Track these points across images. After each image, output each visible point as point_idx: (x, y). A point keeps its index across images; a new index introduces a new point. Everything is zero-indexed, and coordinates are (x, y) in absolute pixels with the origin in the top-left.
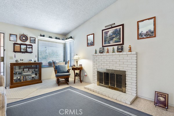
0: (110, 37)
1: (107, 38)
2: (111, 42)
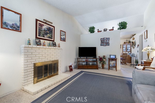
0: (44, 31)
1: (42, 30)
2: (45, 36)
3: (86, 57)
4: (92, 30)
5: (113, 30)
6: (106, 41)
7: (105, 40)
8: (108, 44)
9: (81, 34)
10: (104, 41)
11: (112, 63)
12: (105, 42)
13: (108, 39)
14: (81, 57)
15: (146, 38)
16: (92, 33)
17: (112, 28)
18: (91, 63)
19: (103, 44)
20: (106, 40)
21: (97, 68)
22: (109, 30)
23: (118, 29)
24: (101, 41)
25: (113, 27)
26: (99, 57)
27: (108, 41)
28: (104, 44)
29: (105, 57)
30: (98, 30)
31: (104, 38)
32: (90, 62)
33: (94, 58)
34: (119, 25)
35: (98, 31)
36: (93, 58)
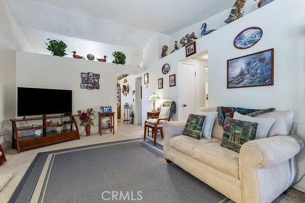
3: (42, 116)
4: (58, 49)
5: (104, 60)
6: (93, 80)
7: (91, 76)
8: (96, 86)
9: (18, 50)
10: (88, 78)
11: (105, 120)
12: (91, 82)
13: (98, 76)
14: (26, 117)
15: (146, 82)
16: (58, 55)
17: (103, 58)
18: (59, 129)
19: (86, 85)
20: (93, 78)
21: (76, 136)
22: (98, 60)
23: (114, 62)
24: (83, 78)
25: (105, 57)
26: (79, 112)
27: (96, 81)
28: (89, 85)
29: (92, 112)
30: (75, 52)
31: (89, 73)
32: (59, 125)
33: (65, 116)
34: (114, 56)
35: (75, 56)
36: (61, 117)
